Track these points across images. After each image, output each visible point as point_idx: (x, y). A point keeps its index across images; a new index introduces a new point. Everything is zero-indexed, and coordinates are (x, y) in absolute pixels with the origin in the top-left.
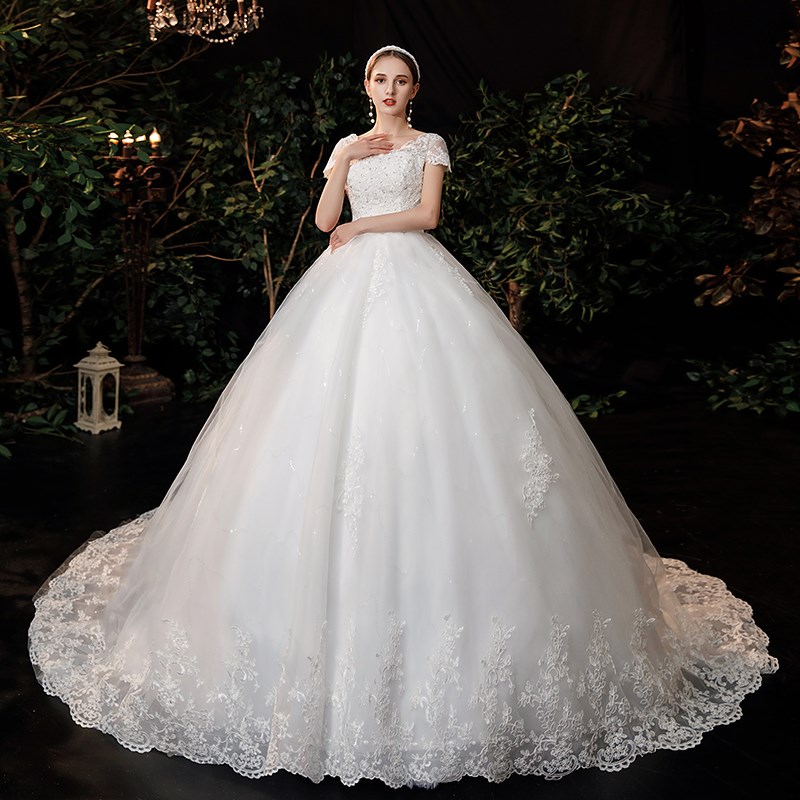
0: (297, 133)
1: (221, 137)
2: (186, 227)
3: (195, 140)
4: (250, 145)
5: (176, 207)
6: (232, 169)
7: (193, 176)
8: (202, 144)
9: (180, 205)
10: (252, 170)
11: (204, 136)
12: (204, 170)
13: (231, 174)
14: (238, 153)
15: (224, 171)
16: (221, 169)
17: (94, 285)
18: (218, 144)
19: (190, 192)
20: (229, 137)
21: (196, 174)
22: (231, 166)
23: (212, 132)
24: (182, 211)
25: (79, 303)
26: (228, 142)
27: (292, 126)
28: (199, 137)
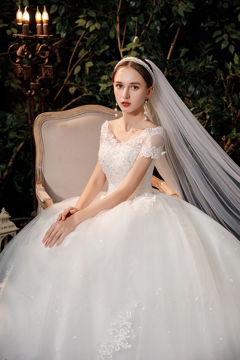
0: (158, 16)
1: (99, 19)
2: (74, 100)
3: (81, 22)
4: (121, 27)
5: (69, 82)
6: (109, 49)
7: (80, 54)
8: (85, 25)
9: (71, 81)
10: (121, 51)
11: (87, 18)
12: (88, 50)
13: (108, 54)
14: (112, 35)
15: (102, 51)
16: (100, 49)
17: (18, 149)
18: (97, 26)
19: (77, 70)
20: (106, 19)
21: (82, 54)
22: (107, 47)
23: (93, 15)
24: (72, 86)
25: (10, 163)
26: (105, 24)
27: (153, 9)
28: (84, 18)
